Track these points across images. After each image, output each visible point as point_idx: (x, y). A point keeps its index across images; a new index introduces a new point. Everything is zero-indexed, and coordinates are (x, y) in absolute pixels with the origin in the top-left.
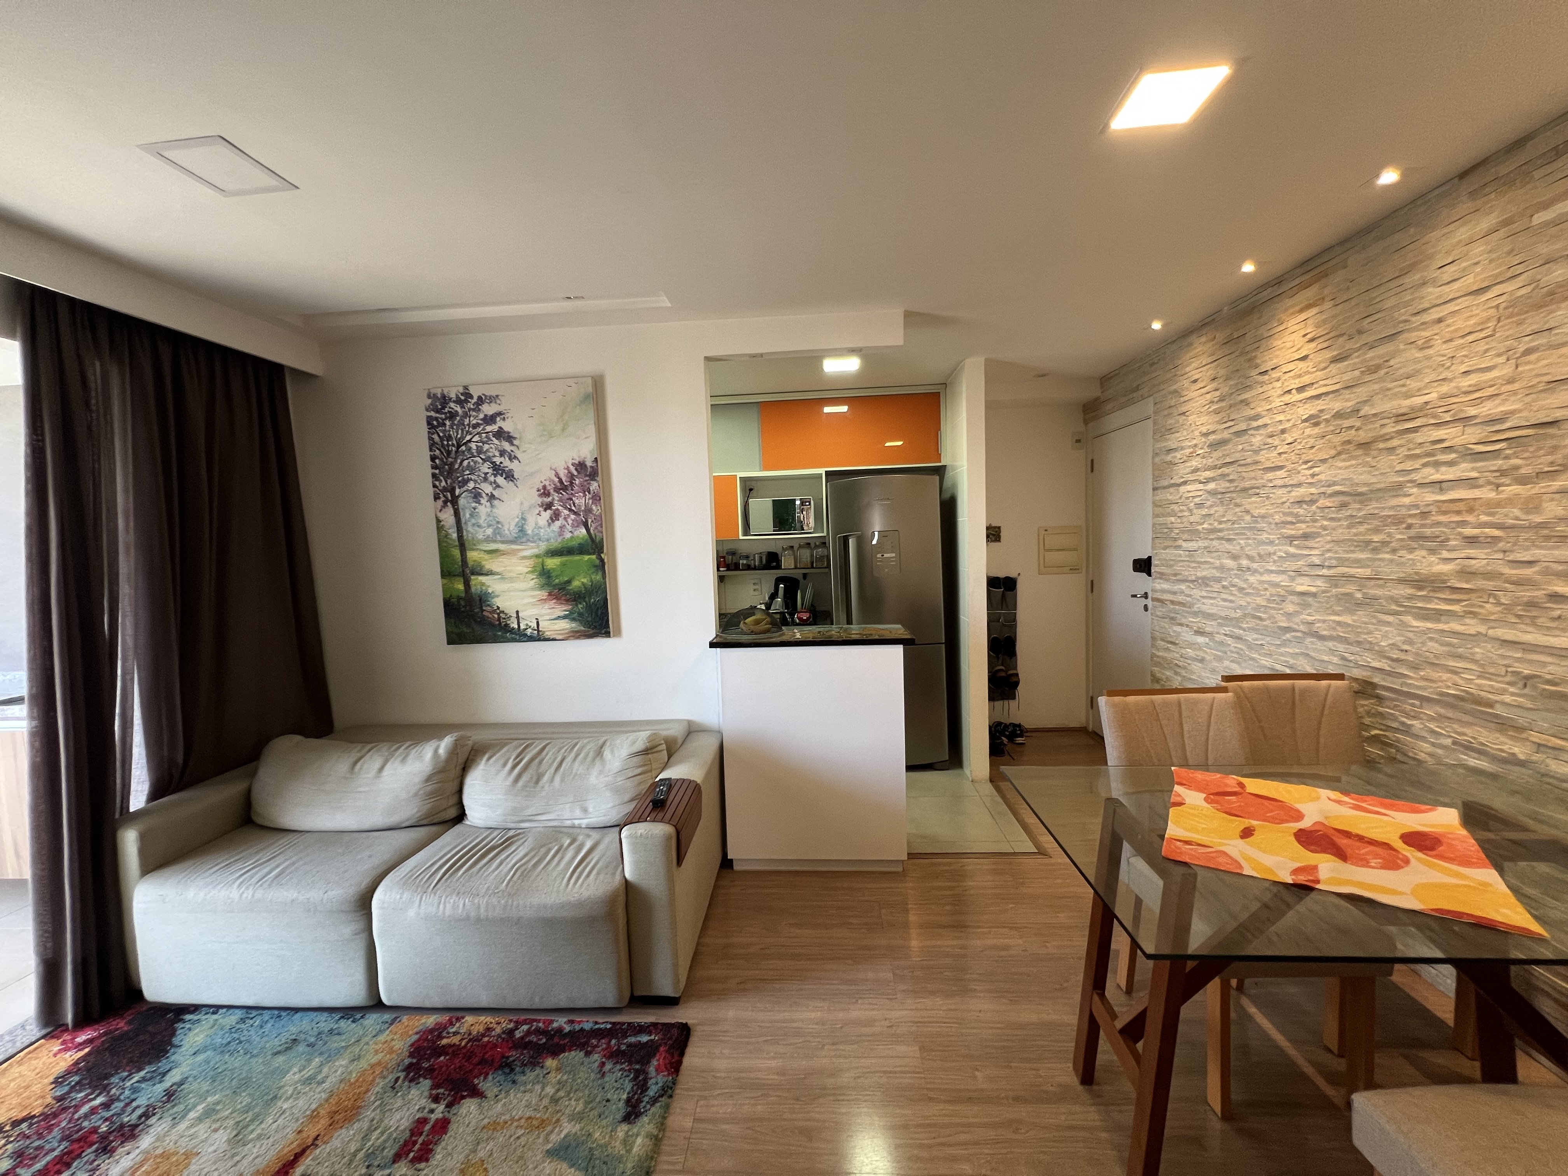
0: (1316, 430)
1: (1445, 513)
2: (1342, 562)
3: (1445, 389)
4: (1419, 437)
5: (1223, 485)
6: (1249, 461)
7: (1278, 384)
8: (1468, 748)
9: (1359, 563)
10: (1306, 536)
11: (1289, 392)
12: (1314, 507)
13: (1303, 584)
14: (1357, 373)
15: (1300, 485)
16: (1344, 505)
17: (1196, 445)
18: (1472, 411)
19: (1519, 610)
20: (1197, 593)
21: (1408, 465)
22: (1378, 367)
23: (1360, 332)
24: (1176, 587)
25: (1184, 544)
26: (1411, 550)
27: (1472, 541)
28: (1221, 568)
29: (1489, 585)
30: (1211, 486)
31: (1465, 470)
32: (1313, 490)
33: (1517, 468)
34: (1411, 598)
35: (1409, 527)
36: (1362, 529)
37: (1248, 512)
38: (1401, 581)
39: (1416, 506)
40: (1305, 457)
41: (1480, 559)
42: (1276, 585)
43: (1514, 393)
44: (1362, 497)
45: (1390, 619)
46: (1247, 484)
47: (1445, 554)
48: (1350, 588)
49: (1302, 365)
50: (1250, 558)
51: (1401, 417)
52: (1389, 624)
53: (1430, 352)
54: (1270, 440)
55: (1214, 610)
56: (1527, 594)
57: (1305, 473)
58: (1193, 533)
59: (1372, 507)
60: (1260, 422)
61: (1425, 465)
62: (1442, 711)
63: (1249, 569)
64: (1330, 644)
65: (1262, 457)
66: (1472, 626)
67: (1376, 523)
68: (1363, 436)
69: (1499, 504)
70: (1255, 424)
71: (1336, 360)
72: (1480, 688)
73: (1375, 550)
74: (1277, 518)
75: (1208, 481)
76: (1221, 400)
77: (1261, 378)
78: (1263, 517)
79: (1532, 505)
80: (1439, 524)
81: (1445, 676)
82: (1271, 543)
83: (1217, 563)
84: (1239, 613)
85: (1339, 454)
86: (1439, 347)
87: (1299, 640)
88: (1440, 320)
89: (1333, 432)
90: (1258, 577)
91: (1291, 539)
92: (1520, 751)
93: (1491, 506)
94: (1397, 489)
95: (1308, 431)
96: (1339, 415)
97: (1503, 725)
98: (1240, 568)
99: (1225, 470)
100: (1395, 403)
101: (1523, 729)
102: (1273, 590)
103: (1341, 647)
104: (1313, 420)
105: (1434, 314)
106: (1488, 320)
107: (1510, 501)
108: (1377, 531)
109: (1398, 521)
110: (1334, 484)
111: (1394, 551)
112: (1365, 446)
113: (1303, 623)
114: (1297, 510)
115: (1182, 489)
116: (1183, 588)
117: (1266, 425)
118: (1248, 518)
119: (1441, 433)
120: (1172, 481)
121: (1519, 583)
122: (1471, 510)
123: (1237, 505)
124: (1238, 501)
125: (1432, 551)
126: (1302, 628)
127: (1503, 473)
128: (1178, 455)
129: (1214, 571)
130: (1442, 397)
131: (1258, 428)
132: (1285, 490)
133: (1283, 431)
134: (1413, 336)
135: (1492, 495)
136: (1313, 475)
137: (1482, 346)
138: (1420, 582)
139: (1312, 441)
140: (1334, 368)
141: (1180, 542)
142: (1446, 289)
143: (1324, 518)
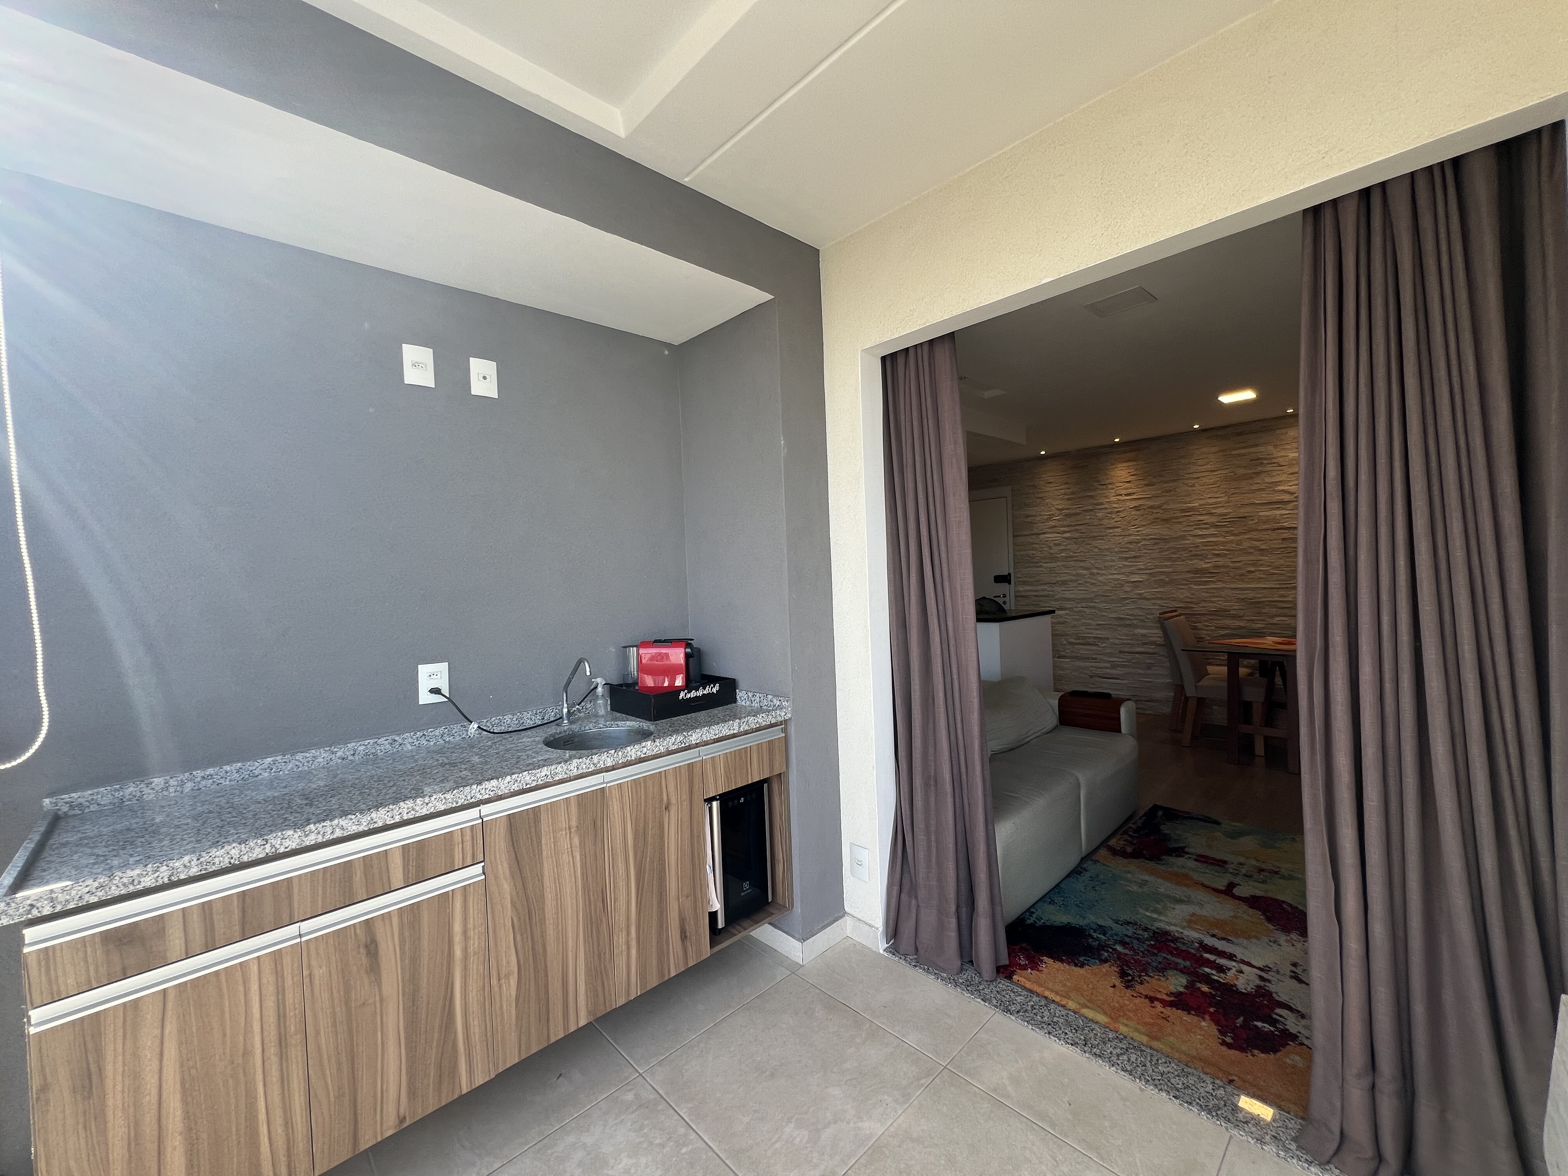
0: (1138, 513)
1: (1206, 546)
2: (1156, 567)
3: (1202, 502)
4: (1192, 519)
5: (1077, 535)
6: (1095, 524)
7: (1113, 491)
8: (1222, 628)
9: (1166, 567)
10: (1135, 557)
11: (1121, 495)
12: (1139, 545)
13: (1136, 578)
14: (1160, 492)
15: (1130, 535)
16: (1156, 544)
17: (1052, 515)
18: (1214, 511)
19: (1237, 577)
20: (1056, 589)
21: (1188, 529)
22: (1170, 491)
23: (1160, 476)
24: (1039, 588)
25: (1045, 565)
26: (1192, 560)
27: (1218, 555)
28: (1078, 575)
29: (1225, 570)
30: (1068, 535)
31: (1212, 531)
32: (1138, 537)
33: (1232, 531)
34: (1192, 578)
35: (1191, 551)
36: (1167, 553)
37: (1096, 547)
38: (1188, 572)
39: (1194, 544)
40: (1133, 523)
41: (1221, 561)
42: (1118, 580)
43: (1230, 506)
44: (1165, 540)
45: (1183, 587)
46: (1095, 534)
47: (1207, 561)
48: (1163, 577)
49: (1127, 485)
50: (1097, 568)
51: (1183, 511)
52: (1183, 589)
53: (1194, 488)
54: (1109, 515)
55: (1074, 596)
56: (1240, 572)
57: (1132, 530)
58: (1053, 558)
59: (1172, 544)
60: (1103, 507)
61: (1195, 529)
62: (1211, 617)
63: (1098, 574)
64: (1153, 601)
65: (1105, 522)
66: (1220, 585)
67: (1174, 550)
68: (1165, 516)
69: (1227, 542)
70: (1099, 507)
71: (1146, 485)
72: (1225, 606)
73: (1174, 561)
74: (1116, 550)
75: (1065, 532)
76: (1072, 493)
77: (1100, 486)
78: (1107, 549)
79: (1239, 543)
80: (1203, 550)
81: (1210, 604)
82: (1113, 561)
83: (1074, 572)
84: (1093, 595)
85: (1153, 523)
86: (1198, 487)
87: (1134, 602)
88: (1198, 478)
89: (1148, 514)
90: (1105, 577)
91: (1126, 559)
92: (1242, 624)
93: (1223, 543)
94: (1183, 537)
95: (1133, 513)
96: (1152, 507)
97: (1234, 617)
98: (1092, 574)
99: (1079, 528)
100: (1179, 505)
101: (1242, 617)
102: (1116, 582)
103: (1159, 602)
104: (1136, 508)
105: (1195, 476)
106: (1218, 481)
107: (1232, 542)
108: (1174, 553)
109: (1185, 549)
110: (1151, 535)
111: (1183, 561)
112: (1166, 520)
113: (1136, 595)
114: (1129, 546)
115: (1042, 536)
116: (1046, 587)
117: (1106, 508)
118: (1096, 550)
119: (1202, 518)
120: (1033, 532)
121: (1236, 568)
122: (1216, 545)
123: (1089, 544)
124: (1089, 542)
125: (1201, 560)
126: (1135, 596)
127: (1227, 532)
128: (1038, 519)
129: (1072, 577)
130: (1200, 505)
131: (1101, 509)
132: (1121, 537)
133: (1118, 512)
134: (1186, 481)
135: (1223, 540)
136: (1138, 531)
137: (1215, 490)
138: (1197, 571)
139: (1136, 517)
140: (1146, 488)
141: (1041, 564)
142: (1200, 468)
143: (1145, 549)
